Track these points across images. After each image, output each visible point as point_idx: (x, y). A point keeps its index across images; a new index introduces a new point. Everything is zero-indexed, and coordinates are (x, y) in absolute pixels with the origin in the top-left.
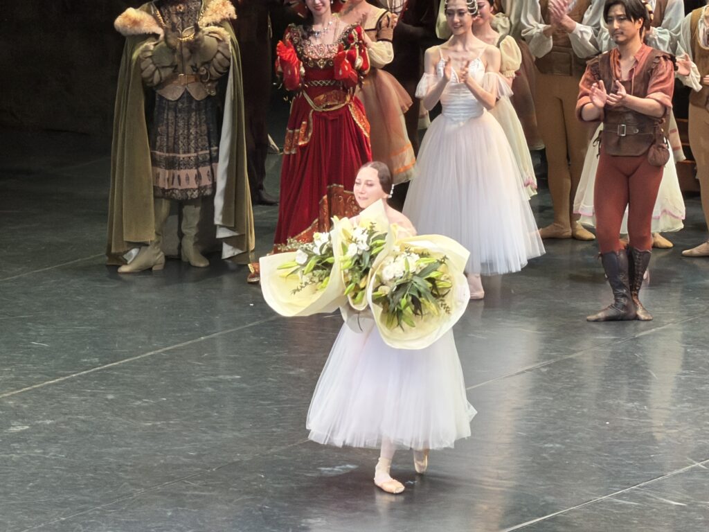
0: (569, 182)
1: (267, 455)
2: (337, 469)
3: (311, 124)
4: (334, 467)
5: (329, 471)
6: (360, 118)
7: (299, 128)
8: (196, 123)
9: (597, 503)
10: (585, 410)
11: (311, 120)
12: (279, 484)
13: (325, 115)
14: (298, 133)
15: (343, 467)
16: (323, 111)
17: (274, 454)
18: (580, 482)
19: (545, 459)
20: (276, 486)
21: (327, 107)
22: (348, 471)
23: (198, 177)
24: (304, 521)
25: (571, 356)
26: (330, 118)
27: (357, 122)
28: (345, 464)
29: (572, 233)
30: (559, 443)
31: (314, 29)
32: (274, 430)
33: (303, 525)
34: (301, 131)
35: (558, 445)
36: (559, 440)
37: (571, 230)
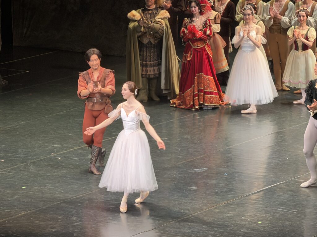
0: (281, 71)
1: (177, 165)
2: (200, 170)
3: (192, 53)
4: (199, 169)
5: (198, 170)
6: (209, 50)
7: (188, 54)
8: (153, 52)
9: (290, 181)
10: (286, 149)
11: (192, 51)
12: (181, 175)
13: (197, 49)
14: (188, 56)
15: (203, 169)
16: (196, 48)
17: (179, 165)
18: (284, 173)
19: (272, 166)
20: (180, 176)
21: (198, 46)
22: (204, 170)
23: (154, 70)
24: (189, 187)
25: (281, 131)
26: (199, 51)
27: (208, 52)
28: (203, 168)
29: (282, 88)
30: (277, 160)
31: (193, 20)
32: (179, 156)
33: (189, 189)
34: (189, 55)
35: (277, 161)
36: (277, 159)
37: (281, 87)
